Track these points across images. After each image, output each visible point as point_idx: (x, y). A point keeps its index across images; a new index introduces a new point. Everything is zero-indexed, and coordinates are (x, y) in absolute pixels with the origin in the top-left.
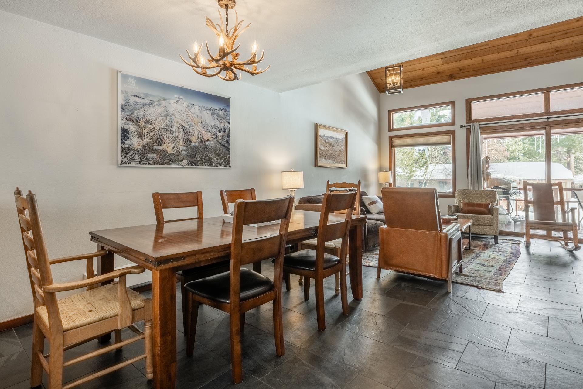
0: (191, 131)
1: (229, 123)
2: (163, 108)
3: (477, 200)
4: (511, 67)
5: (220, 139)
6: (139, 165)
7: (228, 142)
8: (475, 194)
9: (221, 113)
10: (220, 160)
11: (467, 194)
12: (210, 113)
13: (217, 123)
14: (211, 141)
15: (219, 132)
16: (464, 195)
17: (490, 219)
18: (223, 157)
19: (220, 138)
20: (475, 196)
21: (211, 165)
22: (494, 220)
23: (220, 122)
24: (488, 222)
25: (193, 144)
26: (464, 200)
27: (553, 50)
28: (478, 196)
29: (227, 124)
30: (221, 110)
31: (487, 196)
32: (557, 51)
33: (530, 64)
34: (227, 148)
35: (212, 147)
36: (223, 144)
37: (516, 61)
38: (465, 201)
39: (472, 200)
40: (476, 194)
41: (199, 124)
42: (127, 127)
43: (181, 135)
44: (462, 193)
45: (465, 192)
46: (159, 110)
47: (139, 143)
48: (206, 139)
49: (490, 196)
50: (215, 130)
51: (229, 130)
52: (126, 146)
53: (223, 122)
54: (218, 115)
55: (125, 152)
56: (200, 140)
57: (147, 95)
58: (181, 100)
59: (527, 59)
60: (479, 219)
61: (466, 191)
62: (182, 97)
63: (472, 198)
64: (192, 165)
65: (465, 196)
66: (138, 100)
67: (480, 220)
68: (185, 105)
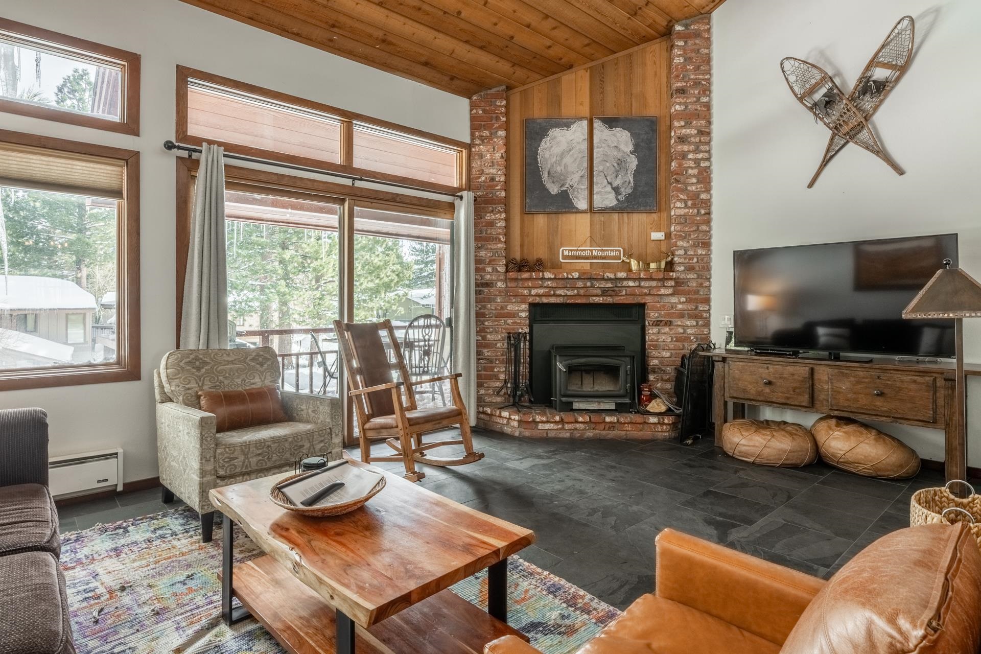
3: (239, 381)
4: (295, 30)
8: (228, 362)
11: (206, 363)
16: (199, 369)
17: (326, 436)
20: (231, 369)
22: (333, 436)
24: (322, 445)
26: (203, 384)
27: (380, 34)
28: (239, 368)
31: (262, 365)
32: (384, 41)
33: (331, 44)
37: (314, 22)
38: (205, 387)
39: (226, 382)
40: (232, 362)
44: (190, 362)
45: (197, 359)
49: (268, 365)
59: (333, 26)
60: (300, 444)
61: (201, 357)
63: (226, 378)
65: (203, 370)
67: (304, 446)
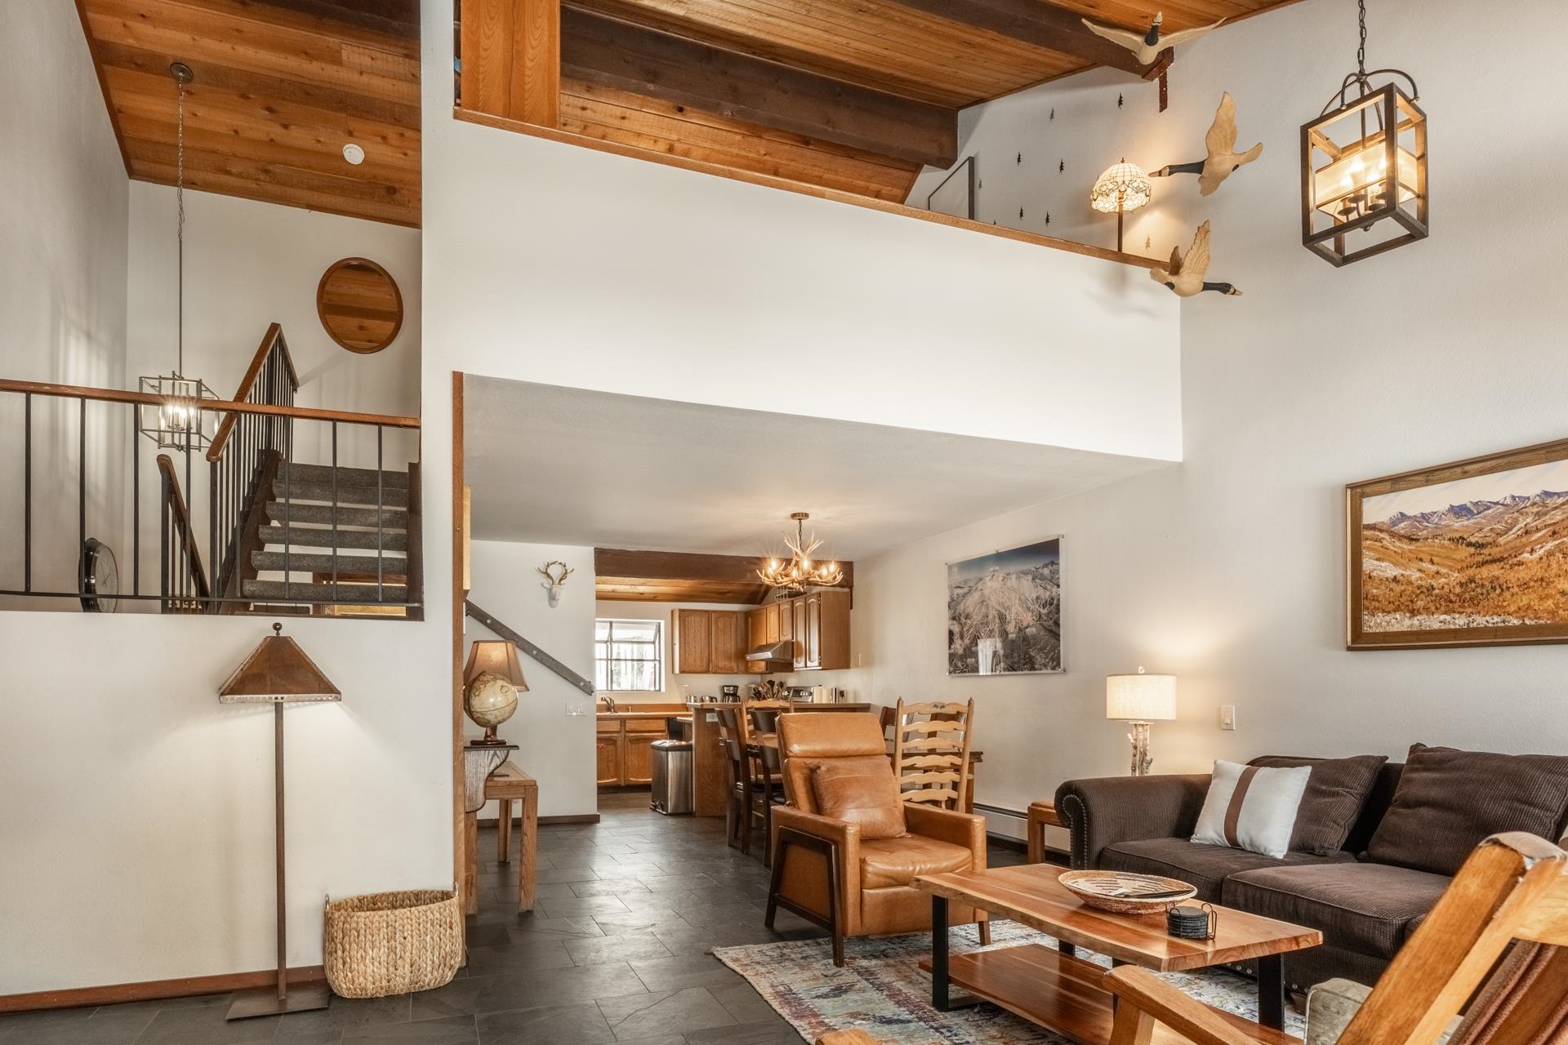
0: (1008, 617)
1: (1058, 586)
2: (980, 593)
5: (1045, 621)
6: (961, 674)
7: (1057, 624)
9: (1046, 571)
10: (1045, 659)
12: (1030, 577)
13: (1041, 591)
14: (1031, 626)
15: (1044, 608)
18: (1049, 652)
19: (1045, 618)
21: (1033, 668)
23: (1045, 588)
25: (1010, 636)
29: (1055, 589)
30: (1046, 566)
34: (1055, 633)
35: (1034, 637)
36: (1050, 628)
41: (1017, 602)
42: (952, 628)
43: (997, 625)
46: (976, 596)
47: (961, 645)
48: (1025, 624)
50: (1037, 606)
51: (1059, 600)
52: (952, 651)
53: (1049, 587)
54: (1043, 578)
55: (952, 657)
56: (1018, 628)
57: (966, 582)
58: (996, 574)
62: (997, 568)
64: (1009, 671)
66: (959, 591)
68: (1001, 578)
